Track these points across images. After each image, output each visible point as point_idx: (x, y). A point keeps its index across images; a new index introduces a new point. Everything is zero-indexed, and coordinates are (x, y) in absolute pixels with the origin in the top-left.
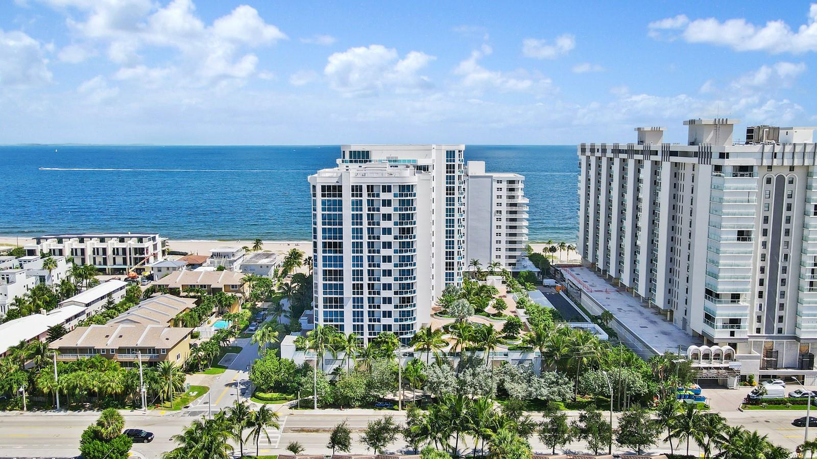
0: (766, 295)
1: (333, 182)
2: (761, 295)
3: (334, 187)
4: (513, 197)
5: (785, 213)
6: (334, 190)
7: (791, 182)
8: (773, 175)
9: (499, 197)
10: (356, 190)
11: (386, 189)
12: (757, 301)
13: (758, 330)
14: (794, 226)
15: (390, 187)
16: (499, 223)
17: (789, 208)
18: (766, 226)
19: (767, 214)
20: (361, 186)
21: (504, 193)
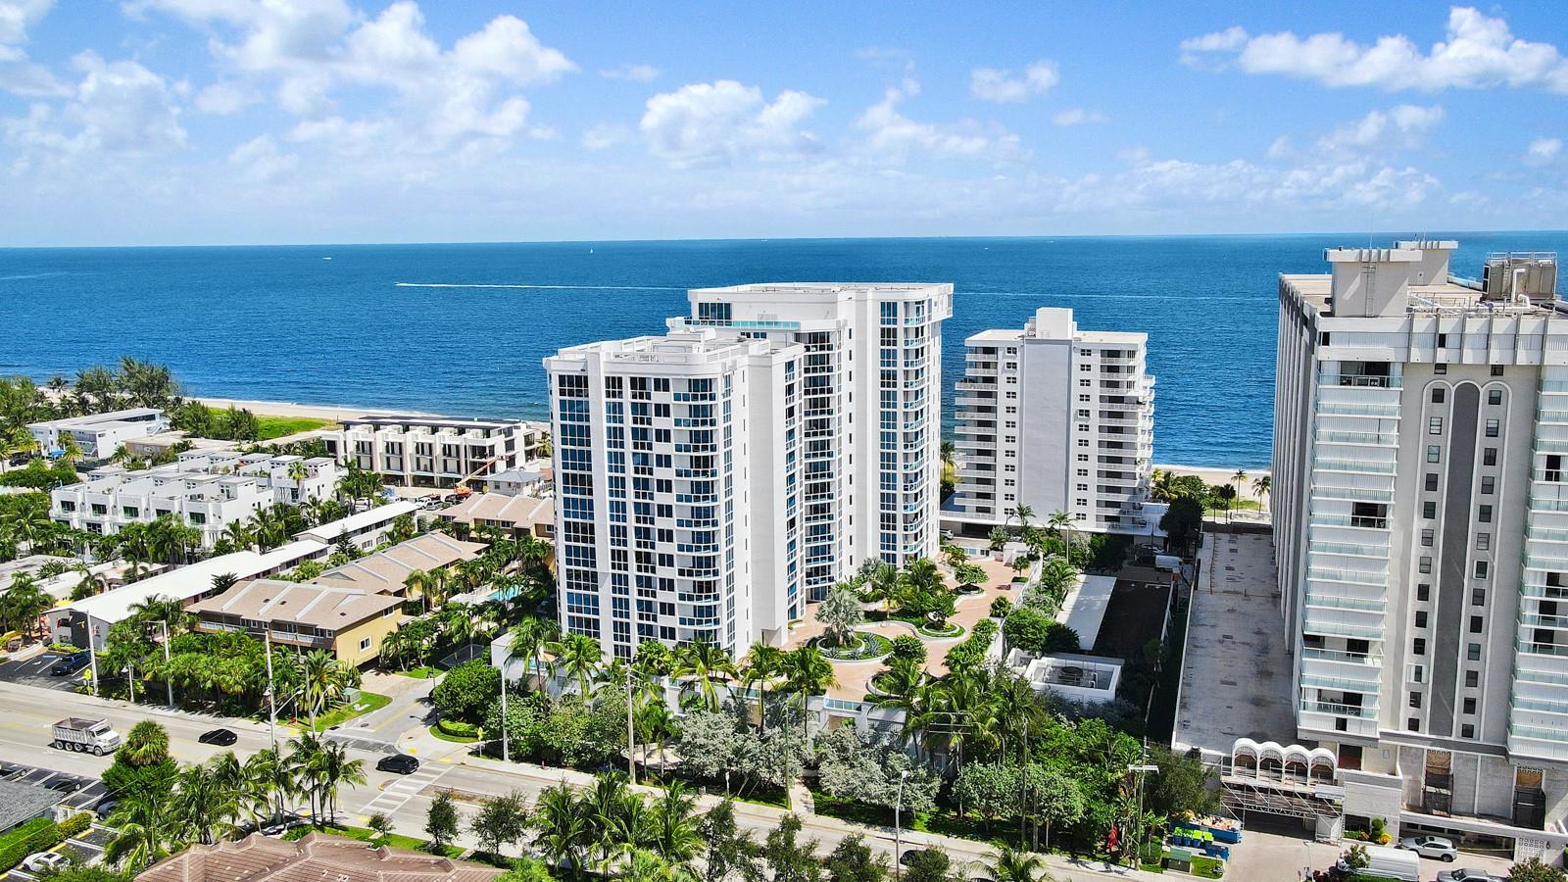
0: (1431, 647)
1: (574, 371)
2: (1419, 647)
3: (578, 378)
4: (1115, 385)
5: (1479, 471)
6: (575, 384)
7: (1495, 400)
8: (1450, 385)
9: (1086, 383)
10: (614, 383)
11: (663, 385)
12: (1410, 660)
13: (1414, 724)
14: (1502, 502)
15: (666, 382)
16: (1084, 435)
17: (1490, 459)
18: (1431, 496)
19: (1433, 469)
20: (620, 379)
21: (1096, 375)
